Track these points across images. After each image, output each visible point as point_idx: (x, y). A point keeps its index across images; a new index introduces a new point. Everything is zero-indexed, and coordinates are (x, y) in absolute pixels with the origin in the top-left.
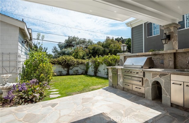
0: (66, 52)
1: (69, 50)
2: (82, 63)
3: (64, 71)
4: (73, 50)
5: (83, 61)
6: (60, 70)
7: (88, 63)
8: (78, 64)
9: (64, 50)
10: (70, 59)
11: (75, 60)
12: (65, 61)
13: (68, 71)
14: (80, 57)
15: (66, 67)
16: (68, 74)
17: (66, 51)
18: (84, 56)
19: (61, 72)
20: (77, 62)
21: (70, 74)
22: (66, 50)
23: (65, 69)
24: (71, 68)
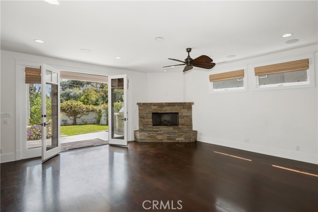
0: (72, 94)
1: (76, 91)
2: (93, 111)
3: (70, 120)
4: (81, 91)
5: (95, 107)
6: (65, 119)
7: (100, 111)
8: (88, 111)
9: (68, 90)
10: (77, 105)
11: (84, 106)
12: (71, 108)
13: (75, 120)
14: (92, 102)
15: (72, 116)
16: (75, 124)
17: (71, 92)
18: (97, 100)
19: (66, 121)
20: (87, 108)
21: (77, 124)
22: (71, 90)
23: (71, 118)
24: (79, 116)
